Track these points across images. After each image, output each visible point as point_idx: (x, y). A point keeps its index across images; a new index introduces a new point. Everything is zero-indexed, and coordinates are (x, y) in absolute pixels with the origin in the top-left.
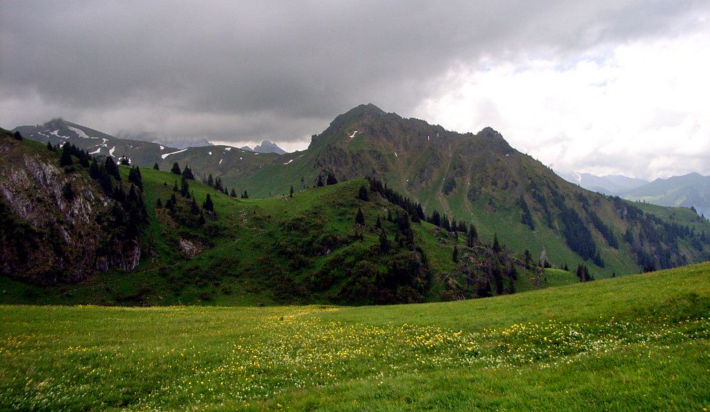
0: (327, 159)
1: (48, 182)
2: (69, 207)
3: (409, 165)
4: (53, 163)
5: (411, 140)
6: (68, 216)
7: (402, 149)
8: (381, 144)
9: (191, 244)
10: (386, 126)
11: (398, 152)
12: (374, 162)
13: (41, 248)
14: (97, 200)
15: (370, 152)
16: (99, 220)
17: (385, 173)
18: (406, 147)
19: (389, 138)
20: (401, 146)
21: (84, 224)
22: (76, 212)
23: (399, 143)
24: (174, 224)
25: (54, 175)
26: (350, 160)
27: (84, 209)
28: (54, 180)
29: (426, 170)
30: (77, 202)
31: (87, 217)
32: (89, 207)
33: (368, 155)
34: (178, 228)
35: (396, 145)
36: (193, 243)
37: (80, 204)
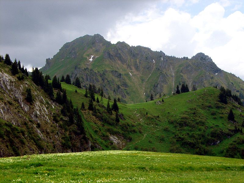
0: (84, 77)
1: (9, 88)
2: (32, 109)
3: (142, 82)
4: (6, 72)
5: (140, 63)
6: (33, 116)
7: (134, 70)
8: (118, 66)
9: (117, 138)
10: (119, 52)
11: (131, 72)
12: (116, 80)
13: (27, 143)
14: (48, 103)
15: (112, 71)
16: (55, 120)
17: (126, 88)
18: (137, 68)
19: (123, 61)
20: (133, 68)
21: (47, 123)
22: (38, 113)
23: (131, 65)
24: (99, 123)
25: (11, 82)
26: (100, 79)
27: (42, 111)
28: (12, 86)
29: (159, 86)
30: (37, 105)
31: (47, 118)
32: (45, 109)
33: (111, 75)
34: (103, 126)
35: (129, 66)
36: (118, 138)
37: (39, 107)
